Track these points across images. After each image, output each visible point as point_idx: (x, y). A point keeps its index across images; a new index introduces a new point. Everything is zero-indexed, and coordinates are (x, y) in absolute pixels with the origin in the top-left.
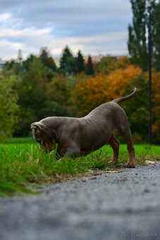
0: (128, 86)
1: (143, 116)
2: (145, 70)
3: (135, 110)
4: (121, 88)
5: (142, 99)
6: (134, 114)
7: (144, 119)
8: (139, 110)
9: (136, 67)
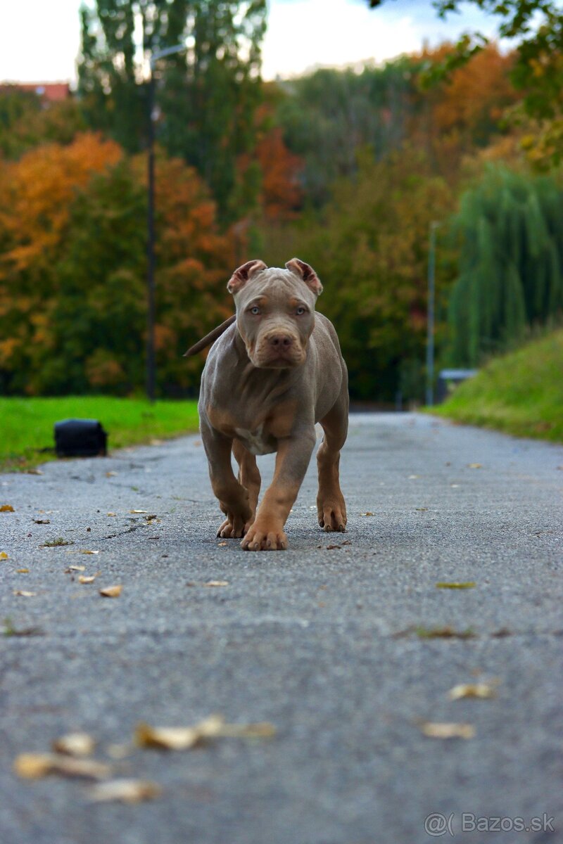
0: (82, 201)
1: (128, 298)
2: (132, 150)
3: (101, 279)
4: (57, 206)
5: (124, 245)
6: (100, 289)
7: (130, 309)
8: (113, 277)
9: (102, 141)
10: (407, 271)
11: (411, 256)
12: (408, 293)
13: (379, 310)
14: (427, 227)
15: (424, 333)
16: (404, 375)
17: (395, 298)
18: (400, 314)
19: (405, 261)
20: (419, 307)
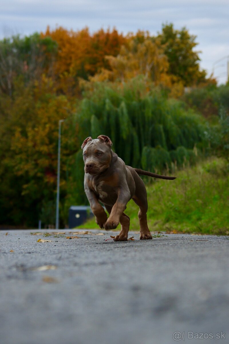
10: (44, 149)
11: (47, 141)
12: (44, 162)
13: (27, 172)
14: (56, 123)
15: (54, 186)
16: (43, 210)
17: (37, 165)
18: (39, 175)
19: (43, 143)
20: (51, 171)
